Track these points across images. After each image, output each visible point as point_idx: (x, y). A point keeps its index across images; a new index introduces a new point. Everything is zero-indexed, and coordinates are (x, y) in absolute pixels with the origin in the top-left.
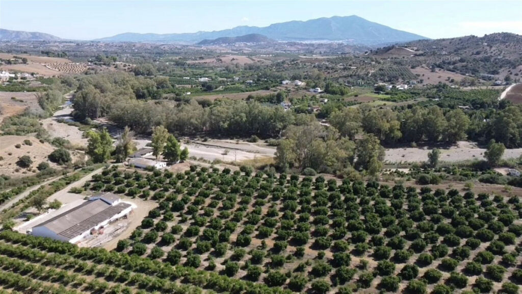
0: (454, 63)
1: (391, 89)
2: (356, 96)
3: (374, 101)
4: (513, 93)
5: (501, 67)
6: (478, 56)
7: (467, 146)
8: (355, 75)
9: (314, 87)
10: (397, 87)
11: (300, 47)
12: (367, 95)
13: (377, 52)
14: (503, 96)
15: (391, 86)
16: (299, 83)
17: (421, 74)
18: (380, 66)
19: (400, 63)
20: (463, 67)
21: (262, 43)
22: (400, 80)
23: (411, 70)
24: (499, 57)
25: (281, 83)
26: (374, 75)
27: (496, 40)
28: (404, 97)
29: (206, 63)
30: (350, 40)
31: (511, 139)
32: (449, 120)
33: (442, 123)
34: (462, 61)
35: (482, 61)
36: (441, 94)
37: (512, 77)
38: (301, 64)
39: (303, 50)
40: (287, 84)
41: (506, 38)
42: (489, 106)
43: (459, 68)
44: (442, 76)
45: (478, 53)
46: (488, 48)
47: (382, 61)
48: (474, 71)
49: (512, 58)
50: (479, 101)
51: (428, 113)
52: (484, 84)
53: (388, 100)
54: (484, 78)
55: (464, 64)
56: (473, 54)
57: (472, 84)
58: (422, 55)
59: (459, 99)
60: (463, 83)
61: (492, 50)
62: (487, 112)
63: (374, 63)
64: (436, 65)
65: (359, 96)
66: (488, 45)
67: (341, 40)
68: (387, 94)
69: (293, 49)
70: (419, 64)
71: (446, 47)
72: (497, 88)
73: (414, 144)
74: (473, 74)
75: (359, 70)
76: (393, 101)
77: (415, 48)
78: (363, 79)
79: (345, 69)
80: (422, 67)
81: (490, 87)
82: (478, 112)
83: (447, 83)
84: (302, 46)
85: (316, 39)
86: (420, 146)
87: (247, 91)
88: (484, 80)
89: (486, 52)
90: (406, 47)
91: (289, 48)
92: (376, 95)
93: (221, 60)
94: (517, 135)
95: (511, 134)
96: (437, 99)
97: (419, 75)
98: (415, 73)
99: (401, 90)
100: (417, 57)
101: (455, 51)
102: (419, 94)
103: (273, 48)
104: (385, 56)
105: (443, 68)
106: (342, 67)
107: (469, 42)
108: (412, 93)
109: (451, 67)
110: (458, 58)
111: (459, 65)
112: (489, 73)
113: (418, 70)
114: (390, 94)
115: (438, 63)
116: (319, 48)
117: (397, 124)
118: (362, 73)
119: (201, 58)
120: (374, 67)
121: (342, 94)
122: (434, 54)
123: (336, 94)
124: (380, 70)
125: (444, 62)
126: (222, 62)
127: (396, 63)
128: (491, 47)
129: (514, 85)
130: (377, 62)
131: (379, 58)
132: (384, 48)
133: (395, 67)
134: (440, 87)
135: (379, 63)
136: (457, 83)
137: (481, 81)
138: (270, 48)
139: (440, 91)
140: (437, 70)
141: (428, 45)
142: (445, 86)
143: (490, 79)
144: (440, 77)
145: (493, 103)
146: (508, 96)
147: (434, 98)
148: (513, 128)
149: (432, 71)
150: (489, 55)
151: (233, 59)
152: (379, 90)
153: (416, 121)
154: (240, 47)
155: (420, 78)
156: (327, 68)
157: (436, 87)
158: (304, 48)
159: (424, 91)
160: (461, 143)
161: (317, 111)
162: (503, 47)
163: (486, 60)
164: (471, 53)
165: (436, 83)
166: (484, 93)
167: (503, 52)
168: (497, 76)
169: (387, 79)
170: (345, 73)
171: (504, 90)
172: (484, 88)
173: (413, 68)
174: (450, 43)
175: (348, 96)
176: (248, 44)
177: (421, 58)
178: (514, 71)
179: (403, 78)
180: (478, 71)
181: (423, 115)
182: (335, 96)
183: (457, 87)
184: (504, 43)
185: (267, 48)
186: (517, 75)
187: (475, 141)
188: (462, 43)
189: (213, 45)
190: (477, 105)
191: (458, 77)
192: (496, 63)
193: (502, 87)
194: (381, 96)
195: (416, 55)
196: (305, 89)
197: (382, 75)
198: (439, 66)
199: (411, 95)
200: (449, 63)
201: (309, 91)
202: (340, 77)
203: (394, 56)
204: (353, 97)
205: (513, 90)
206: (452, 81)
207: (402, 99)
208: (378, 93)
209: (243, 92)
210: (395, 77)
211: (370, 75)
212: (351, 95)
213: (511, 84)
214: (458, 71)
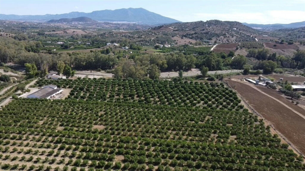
0: (192, 35)
1: (162, 47)
2: (146, 50)
3: (154, 53)
4: (216, 48)
5: (213, 37)
6: (203, 31)
7: (195, 71)
8: (144, 41)
9: (124, 46)
10: (165, 46)
11: (112, 25)
12: (151, 50)
13: (155, 29)
14: (212, 49)
15: (162, 46)
16: (116, 44)
17: (177, 40)
18: (157, 36)
19: (166, 35)
20: (196, 36)
21: (89, 22)
22: (167, 43)
23: (172, 38)
24: (213, 32)
25: (106, 45)
26: (154, 40)
27: (212, 24)
28: (169, 50)
29: (57, 34)
30: (139, 22)
31: (213, 67)
32: (187, 59)
33: (184, 61)
34: (195, 33)
35: (205, 34)
36: (185, 49)
37: (218, 41)
38: (115, 35)
39: (114, 27)
40: (109, 45)
41: (216, 23)
42: (205, 54)
43: (194, 37)
44: (186, 41)
45: (203, 30)
46: (208, 27)
47: (157, 33)
48: (201, 39)
49: (218, 32)
50: (201, 52)
51: (179, 56)
52: (205, 44)
53: (161, 52)
54: (205, 42)
55: (197, 35)
56: (201, 30)
57: (200, 44)
58: (177, 30)
59: (193, 51)
60: (196, 44)
61: (210, 28)
62: (205, 56)
63: (153, 34)
64: (184, 35)
65: (147, 50)
66: (208, 26)
67: (135, 21)
68: (160, 49)
69: (107, 26)
70: (176, 35)
71: (189, 27)
72: (209, 46)
73: (173, 70)
74: (200, 40)
75: (146, 38)
76: (163, 52)
77: (174, 27)
78: (148, 42)
79: (139, 37)
80: (177, 36)
81: (207, 46)
82: (200, 56)
83: (189, 44)
84: (113, 24)
85: (120, 21)
86: (176, 71)
87: (88, 49)
88: (206, 43)
89: (207, 29)
90: (169, 26)
91: (105, 26)
92: (155, 50)
93: (66, 32)
94: (215, 65)
95: (213, 64)
96: (183, 51)
97: (175, 41)
98: (174, 40)
99: (167, 47)
100: (175, 32)
101: (193, 29)
102: (175, 49)
103: (95, 25)
104: (159, 31)
105: (187, 37)
106: (137, 36)
107: (200, 24)
108: (172, 49)
109: (191, 36)
110: (193, 32)
111: (194, 35)
112: (208, 39)
113: (175, 38)
114: (162, 49)
115: (184, 34)
116: (123, 26)
117: (165, 61)
118: (148, 39)
119: (54, 31)
120: (153, 36)
121: (139, 49)
122: (182, 30)
123: (136, 49)
124: (157, 38)
125: (187, 34)
126: (67, 33)
127: (164, 34)
128: (209, 27)
129: (217, 44)
130: (155, 34)
131: (156, 32)
132: (158, 26)
133: (164, 36)
134: (185, 46)
135: (156, 34)
136: (193, 44)
137: (204, 43)
138: (94, 26)
139: (185, 48)
140: (184, 38)
141: (180, 26)
142: (187, 45)
143: (208, 42)
144: (185, 41)
145: (207, 52)
146: (214, 49)
147: (182, 51)
148: (213, 62)
149: (182, 39)
150: (208, 31)
151: (74, 32)
152: (157, 47)
153: (173, 60)
154: (75, 24)
155: (176, 42)
156: (129, 37)
157: (184, 46)
158: (114, 26)
159: (178, 48)
160: (193, 69)
161: (128, 57)
162: (215, 27)
163: (207, 33)
164: (200, 30)
165: (184, 44)
166: (204, 48)
167: (215, 29)
168: (211, 41)
169: (160, 42)
170: (139, 39)
171: (212, 47)
172: (204, 46)
173: (173, 37)
174: (191, 24)
175: (142, 51)
176: (80, 23)
177: (177, 32)
178: (219, 39)
179: (168, 42)
180: (203, 39)
181: (176, 57)
182: (135, 50)
183: (193, 46)
184: (215, 25)
185: (92, 25)
186: (220, 40)
187: (199, 68)
188: (196, 24)
189: (58, 23)
191: (194, 41)
192: (211, 35)
193: (212, 46)
194: (158, 50)
195: (174, 30)
196: (120, 47)
197: (158, 40)
198: (185, 36)
199: (172, 50)
200: (190, 35)
201: (122, 48)
202: (137, 41)
203: (163, 31)
204: (144, 51)
205: (216, 47)
206: (191, 43)
207: (167, 51)
208: (156, 49)
209: (86, 49)
210: (164, 41)
211: (152, 40)
212: (144, 50)
213: (216, 44)
214: (194, 39)
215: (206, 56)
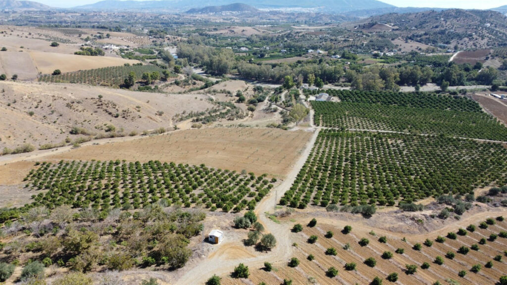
0: (421, 36)
1: (383, 55)
2: (363, 60)
4: (457, 58)
5: (452, 38)
6: (437, 29)
8: (354, 46)
9: (334, 55)
10: (387, 54)
13: (364, 27)
14: (451, 59)
15: (382, 54)
16: (321, 52)
17: (399, 44)
18: (370, 39)
19: (383, 36)
20: (426, 38)
21: (246, 12)
23: (392, 41)
24: (452, 31)
25: (308, 52)
26: (367, 45)
27: (451, 15)
28: (393, 60)
29: (222, 34)
33: (420, 74)
34: (426, 34)
35: (439, 33)
36: (415, 58)
37: (459, 46)
40: (312, 52)
41: (458, 14)
42: (443, 65)
43: (424, 40)
44: (412, 46)
45: (437, 27)
46: (444, 22)
47: (370, 35)
48: (434, 42)
49: (460, 31)
50: (437, 62)
51: (413, 69)
52: (440, 51)
53: (384, 62)
54: (440, 47)
55: (428, 36)
56: (433, 27)
57: (433, 51)
59: (426, 61)
60: (427, 51)
61: (447, 24)
63: (364, 36)
64: (408, 37)
66: (444, 20)
68: (381, 58)
70: (396, 36)
71: (412, 20)
72: (448, 54)
74: (433, 44)
75: (356, 42)
76: (387, 63)
77: (392, 24)
78: (360, 48)
79: (345, 41)
80: (399, 39)
81: (444, 54)
82: (437, 69)
83: (417, 51)
86: (409, 85)
88: (441, 48)
89: (442, 26)
90: (385, 23)
91: (272, 17)
92: (375, 60)
93: (233, 31)
96: (413, 62)
97: (398, 45)
98: (395, 44)
99: (389, 56)
100: (394, 31)
102: (401, 58)
104: (371, 30)
105: (412, 40)
107: (430, 16)
108: (397, 58)
109: (419, 39)
110: (423, 32)
111: (424, 37)
112: (444, 43)
113: (396, 42)
114: (384, 59)
115: (409, 36)
118: (359, 44)
119: (215, 30)
120: (365, 39)
121: (354, 59)
123: (350, 59)
124: (370, 41)
125: (413, 35)
126: (234, 33)
127: (380, 36)
128: (446, 22)
129: (459, 52)
130: (367, 35)
131: (366, 31)
132: (369, 23)
133: (380, 39)
134: (413, 54)
135: (369, 36)
136: (423, 51)
137: (439, 49)
139: (414, 56)
140: (409, 41)
142: (416, 53)
143: (444, 47)
144: (411, 47)
145: (446, 63)
146: (454, 59)
147: (411, 61)
149: (406, 42)
150: (445, 28)
151: (243, 31)
152: (376, 56)
154: (226, 15)
155: (399, 47)
157: (411, 54)
159: (404, 56)
160: (429, 84)
162: (455, 21)
163: (442, 32)
164: (431, 27)
166: (441, 58)
167: (455, 26)
168: (449, 45)
169: (376, 48)
170: (346, 44)
171: (452, 56)
172: (440, 54)
173: (393, 39)
174: (415, 17)
176: (234, 13)
177: (397, 32)
178: (461, 42)
179: (388, 48)
180: (437, 42)
181: (411, 70)
183: (424, 53)
184: (456, 17)
186: (462, 44)
187: (436, 83)
188: (424, 16)
189: (201, 14)
190: (436, 64)
191: (424, 47)
192: (449, 36)
193: (451, 54)
194: (378, 60)
195: (393, 30)
196: (328, 56)
197: (373, 45)
198: (410, 38)
200: (417, 36)
202: (345, 47)
203: (378, 30)
204: (361, 61)
205: (458, 56)
206: (420, 49)
207: (392, 62)
208: (376, 58)
210: (382, 46)
211: (364, 45)
213: (457, 52)
214: (423, 42)
215: (444, 68)
